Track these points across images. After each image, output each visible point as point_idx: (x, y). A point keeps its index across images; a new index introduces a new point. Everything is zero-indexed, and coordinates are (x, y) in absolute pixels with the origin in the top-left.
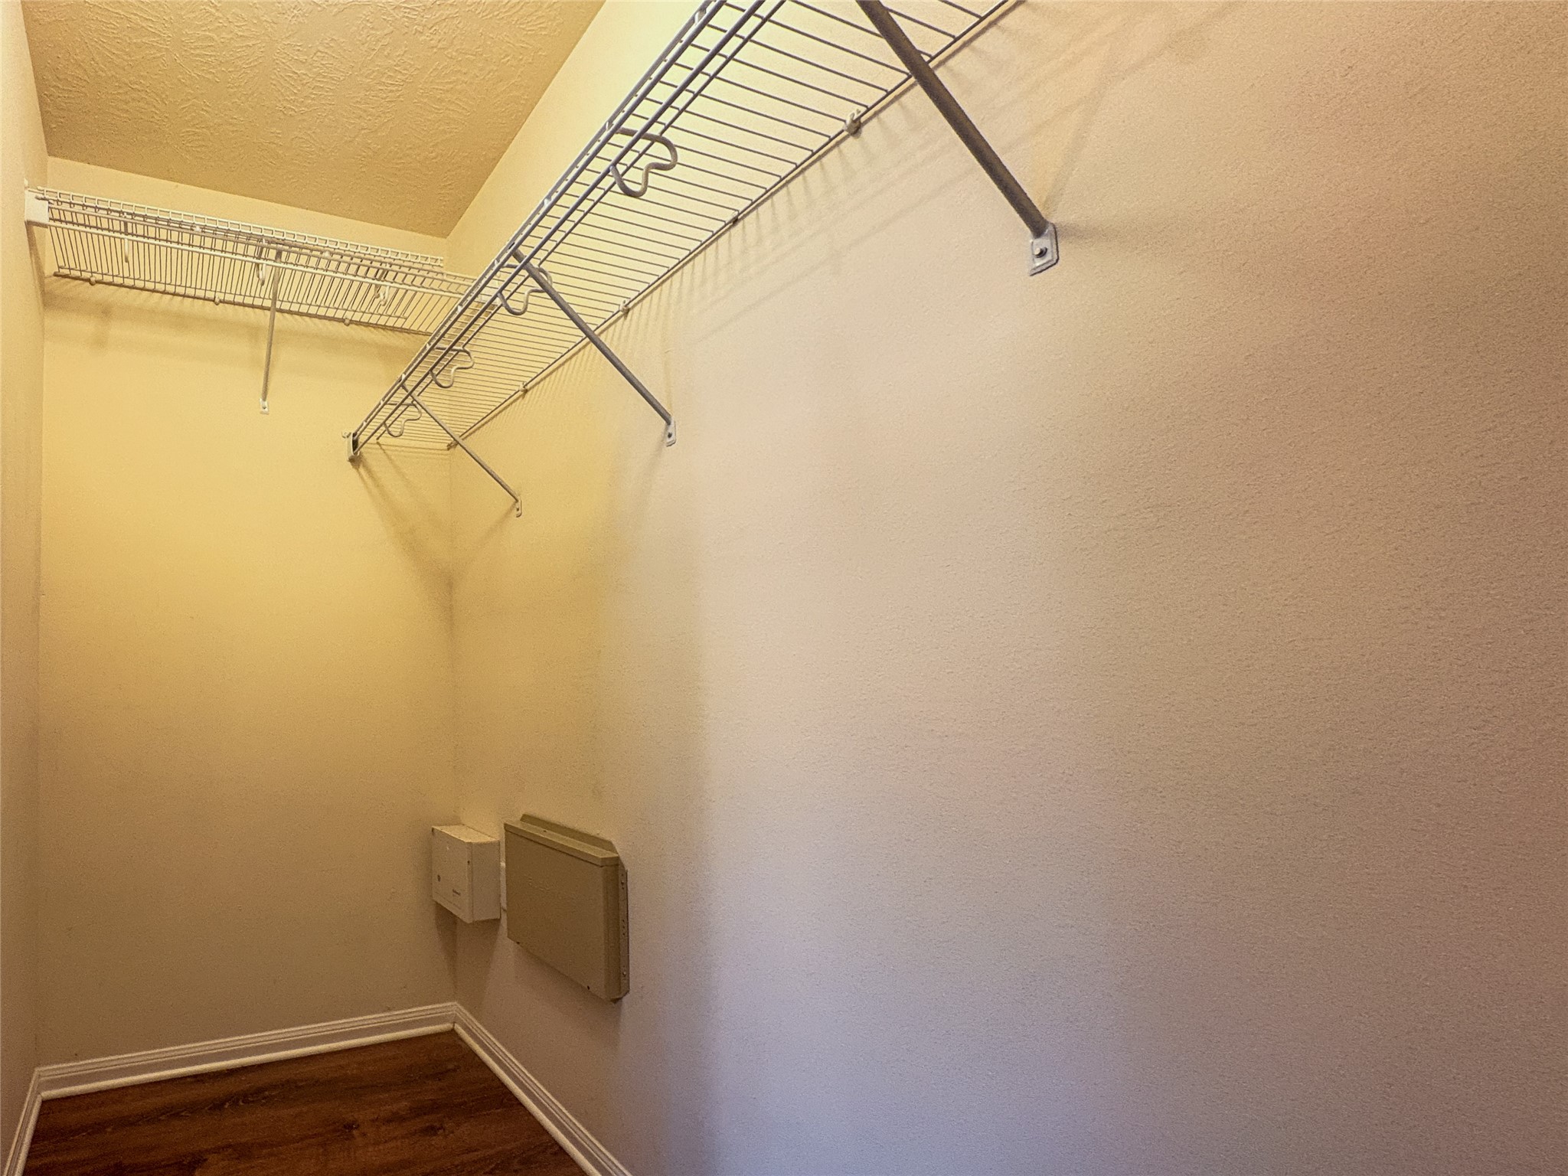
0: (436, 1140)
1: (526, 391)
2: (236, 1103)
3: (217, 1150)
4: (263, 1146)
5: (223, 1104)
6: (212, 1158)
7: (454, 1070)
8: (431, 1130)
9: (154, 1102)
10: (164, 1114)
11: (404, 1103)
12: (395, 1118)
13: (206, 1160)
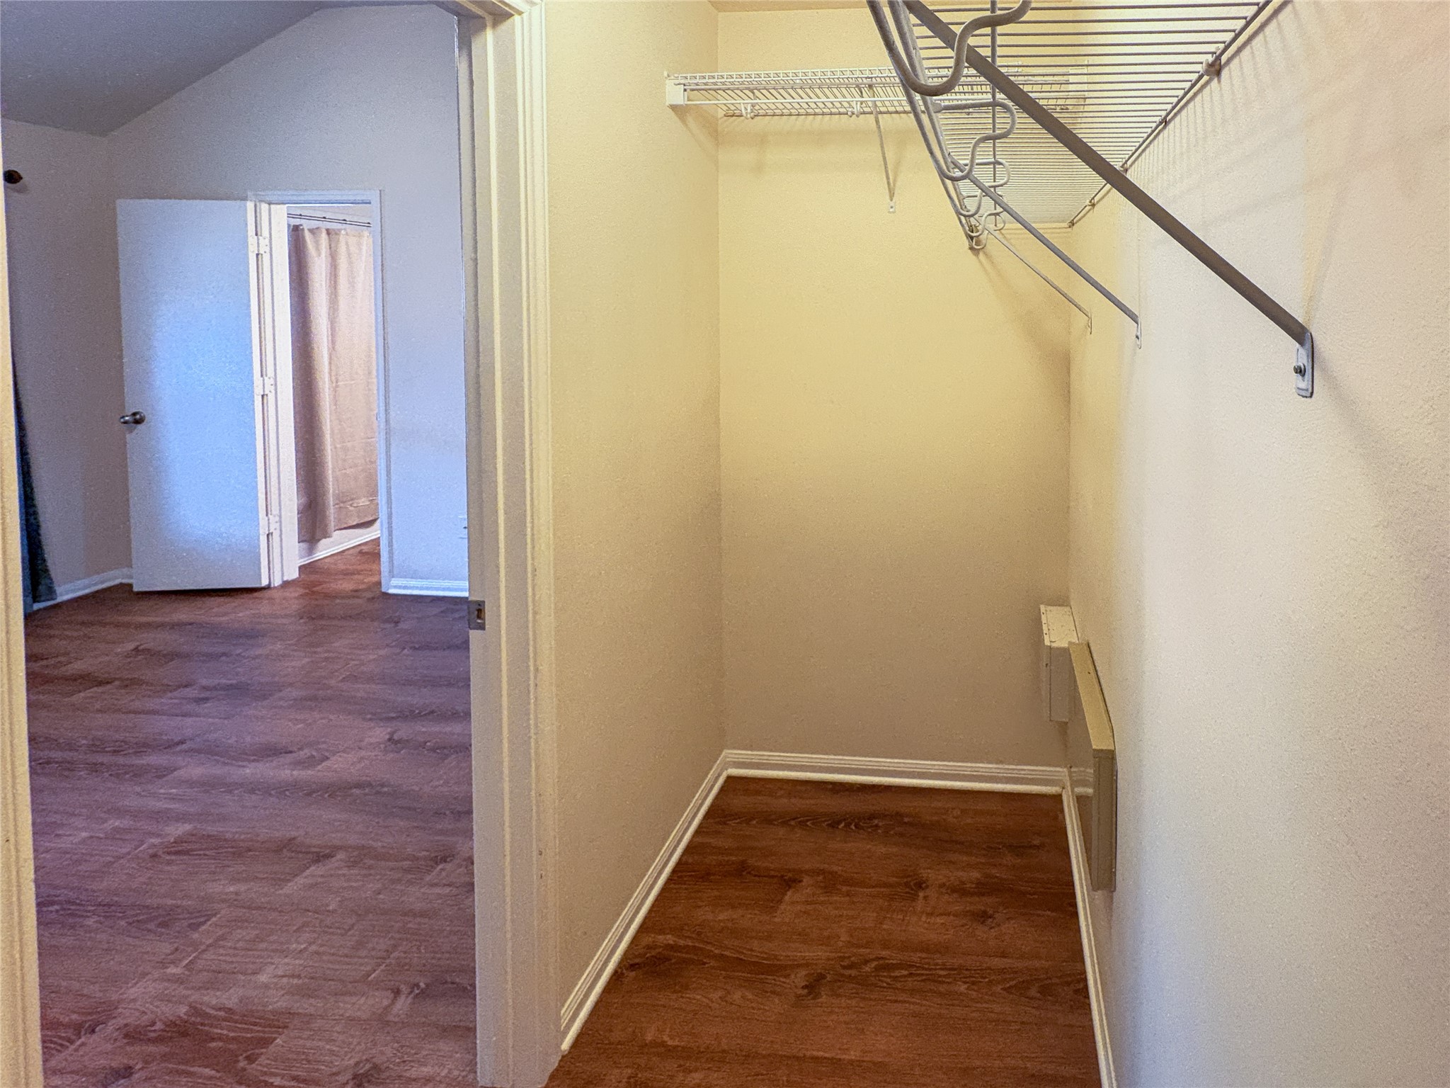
0: (981, 931)
1: (1093, 205)
2: (848, 825)
3: (814, 872)
4: (847, 882)
5: (839, 823)
6: (806, 880)
7: (1038, 847)
8: (983, 917)
9: (798, 804)
10: (794, 819)
11: (975, 875)
12: (960, 890)
13: (800, 881)
